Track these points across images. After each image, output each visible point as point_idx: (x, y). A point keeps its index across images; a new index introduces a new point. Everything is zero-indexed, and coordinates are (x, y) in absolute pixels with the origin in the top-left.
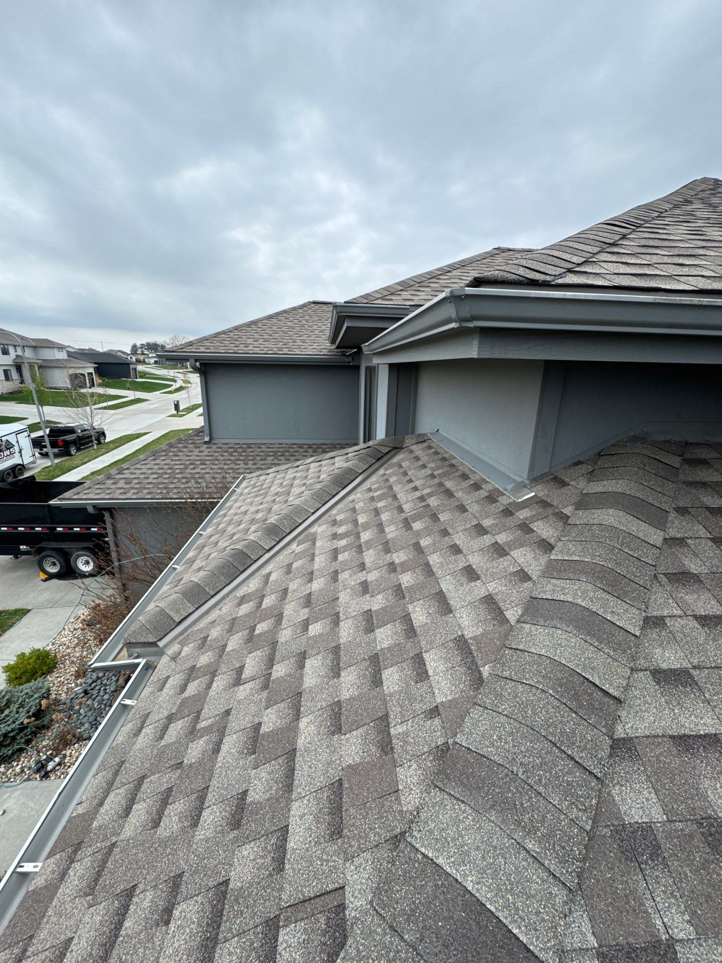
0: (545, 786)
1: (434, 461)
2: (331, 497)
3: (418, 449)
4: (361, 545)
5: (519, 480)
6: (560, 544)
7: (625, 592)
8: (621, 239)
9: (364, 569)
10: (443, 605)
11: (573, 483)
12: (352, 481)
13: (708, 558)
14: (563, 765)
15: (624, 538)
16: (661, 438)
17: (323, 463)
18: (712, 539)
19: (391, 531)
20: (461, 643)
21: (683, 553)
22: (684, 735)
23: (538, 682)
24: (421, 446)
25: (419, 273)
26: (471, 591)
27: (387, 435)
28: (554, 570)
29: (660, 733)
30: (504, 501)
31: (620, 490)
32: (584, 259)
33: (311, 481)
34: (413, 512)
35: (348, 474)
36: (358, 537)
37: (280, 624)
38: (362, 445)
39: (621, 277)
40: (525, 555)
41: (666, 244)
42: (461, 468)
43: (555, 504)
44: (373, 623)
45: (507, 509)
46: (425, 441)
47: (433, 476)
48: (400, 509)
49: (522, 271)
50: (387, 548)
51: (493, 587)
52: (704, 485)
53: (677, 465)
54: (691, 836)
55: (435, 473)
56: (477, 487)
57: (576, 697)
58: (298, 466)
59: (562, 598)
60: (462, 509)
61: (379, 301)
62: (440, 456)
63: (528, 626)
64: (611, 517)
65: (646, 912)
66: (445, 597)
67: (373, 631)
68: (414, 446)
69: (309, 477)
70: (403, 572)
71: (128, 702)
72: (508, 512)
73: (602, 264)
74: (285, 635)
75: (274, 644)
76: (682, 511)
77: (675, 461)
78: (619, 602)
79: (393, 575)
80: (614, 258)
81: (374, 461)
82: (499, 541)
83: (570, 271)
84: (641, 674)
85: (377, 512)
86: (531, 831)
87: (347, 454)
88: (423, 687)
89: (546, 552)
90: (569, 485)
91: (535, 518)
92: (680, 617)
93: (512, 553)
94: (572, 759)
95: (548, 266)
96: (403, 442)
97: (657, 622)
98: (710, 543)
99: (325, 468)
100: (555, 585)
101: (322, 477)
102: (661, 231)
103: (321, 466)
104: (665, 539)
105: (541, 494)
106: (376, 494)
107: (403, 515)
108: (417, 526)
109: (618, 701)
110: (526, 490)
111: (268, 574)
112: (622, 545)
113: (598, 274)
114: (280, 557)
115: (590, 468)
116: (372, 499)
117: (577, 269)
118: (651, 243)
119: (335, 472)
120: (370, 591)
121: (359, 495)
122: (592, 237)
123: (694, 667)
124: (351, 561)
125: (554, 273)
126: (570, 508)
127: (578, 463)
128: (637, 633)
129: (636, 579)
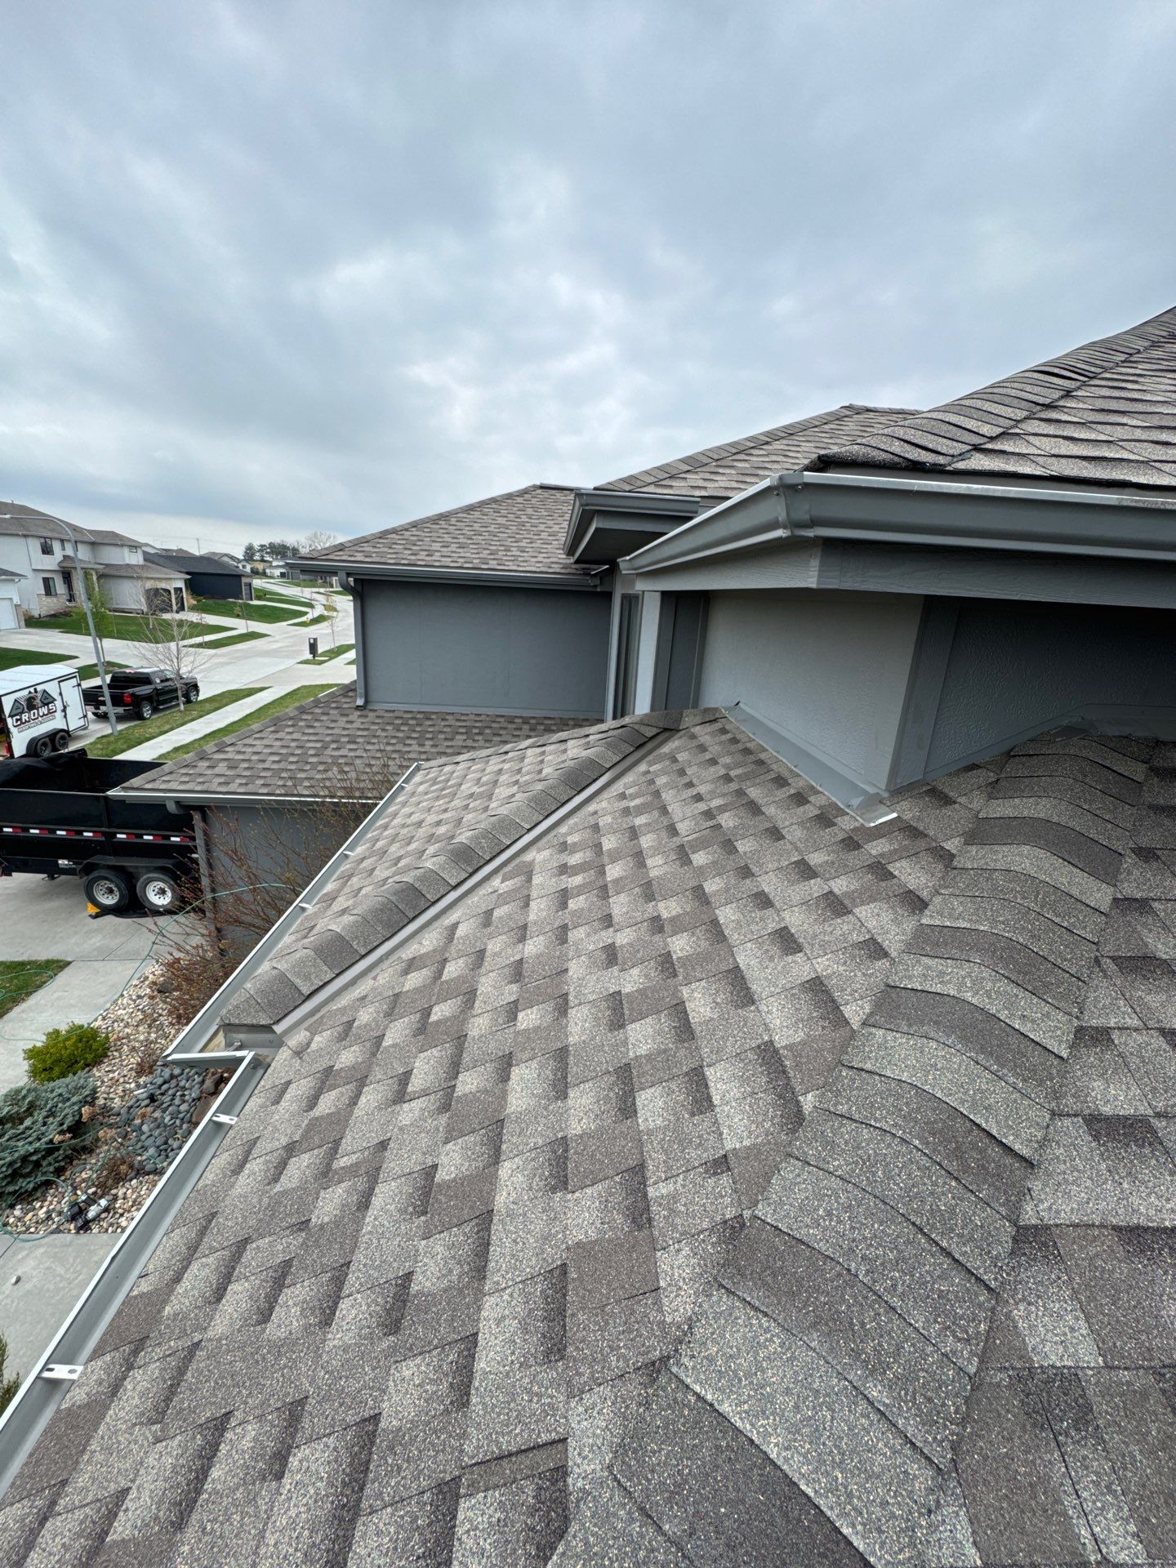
0: (902, 1297)
1: (729, 753)
2: (560, 804)
3: (704, 734)
4: (606, 886)
5: (871, 790)
6: (937, 900)
7: (1046, 985)
8: (1062, 397)
9: (610, 925)
10: (741, 992)
11: (962, 800)
12: (595, 781)
14: (934, 1263)
15: (1047, 895)
16: (1112, 731)
17: (548, 749)
19: (657, 866)
20: (769, 1055)
21: (1145, 925)
22: (1138, 1227)
23: (895, 1125)
24: (709, 728)
25: (718, 444)
26: (786, 971)
27: (653, 708)
28: (926, 942)
29: (1097, 1220)
30: (845, 824)
31: (1042, 815)
32: (1001, 430)
33: (527, 777)
34: (695, 836)
35: (588, 769)
36: (602, 872)
37: (472, 1007)
38: (610, 723)
39: (1063, 461)
40: (878, 915)
41: (1139, 407)
42: (774, 767)
43: (932, 833)
44: (623, 1014)
45: (850, 837)
46: (715, 720)
47: (727, 779)
48: (672, 830)
49: (897, 447)
50: (649, 893)
51: (824, 965)
53: (1139, 778)
54: (1145, 1395)
55: (732, 773)
56: (800, 799)
57: (958, 1153)
58: (506, 753)
59: (939, 989)
60: (775, 834)
61: (651, 489)
62: (740, 746)
63: (881, 1032)
64: (1026, 859)
65: (1065, 1514)
66: (743, 978)
67: (622, 1026)
68: (698, 728)
69: (524, 770)
70: (675, 933)
71: (223, 1118)
72: (851, 843)
73: (1031, 439)
74: (479, 1025)
75: (461, 1039)
76: (1146, 854)
77: (1138, 771)
78: (1035, 1000)
79: (657, 938)
80: (1050, 429)
81: (632, 749)
82: (836, 891)
83: (977, 448)
84: (1067, 1122)
85: (634, 833)
86: (876, 1370)
87: (588, 736)
88: (703, 1123)
89: (913, 912)
90: (955, 802)
91: (898, 856)
92: (1136, 1030)
93: (857, 911)
94: (949, 1254)
95: (940, 439)
96: (679, 720)
97: (1100, 1037)
99: (550, 758)
100: (929, 968)
101: (545, 772)
102: (1129, 386)
103: (543, 753)
104: (1115, 900)
105: (907, 816)
106: (632, 804)
107: (677, 841)
108: (700, 858)
109: (1029, 1163)
110: (883, 808)
111: (454, 925)
112: (1042, 907)
113: (1024, 455)
114: (473, 899)
115: (992, 777)
116: (626, 811)
117: (989, 446)
118: (1114, 405)
119: (566, 764)
120: (620, 962)
121: (604, 804)
122: (1013, 393)
123: (1158, 1115)
124: (590, 910)
125: (951, 452)
126: (956, 841)
127: (974, 767)
128: (1064, 1054)
129: (1065, 964)
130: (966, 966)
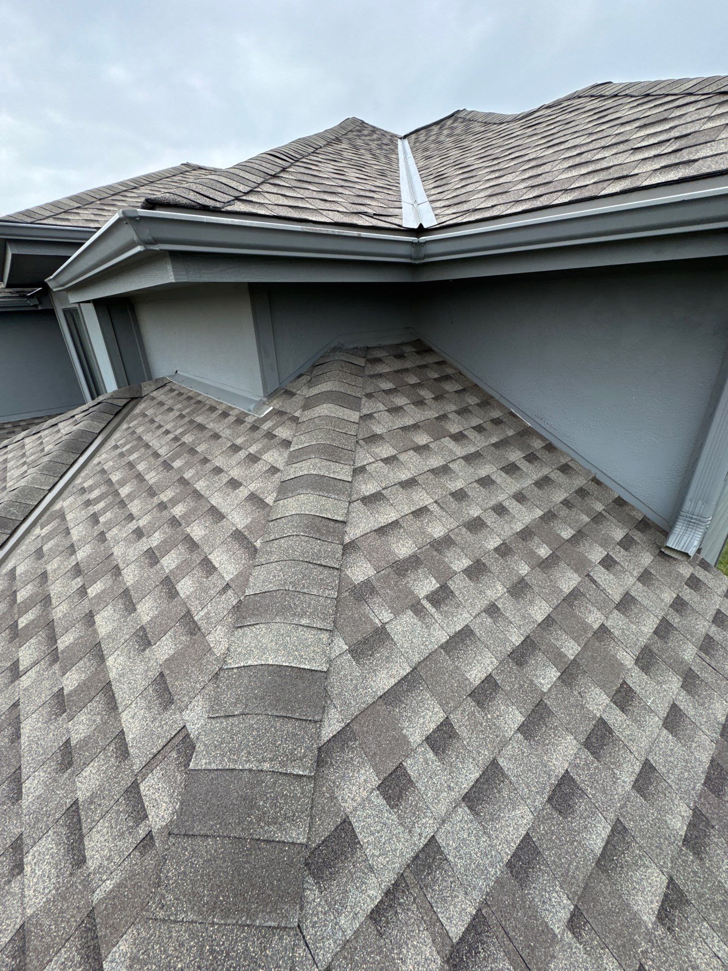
1: (179, 402)
2: (68, 467)
3: (160, 395)
4: (122, 501)
5: (258, 399)
6: (295, 439)
7: (340, 457)
9: (133, 518)
10: (217, 516)
11: (299, 392)
12: (91, 444)
13: (387, 423)
15: (335, 422)
16: (351, 346)
17: (42, 434)
18: (388, 411)
19: (152, 478)
20: (238, 535)
21: (372, 424)
23: (293, 532)
24: (162, 391)
26: (237, 496)
27: (119, 387)
28: (294, 458)
29: (369, 531)
30: (250, 420)
31: (329, 390)
33: (33, 457)
34: (170, 453)
35: (81, 437)
36: (116, 493)
37: (51, 604)
38: (90, 403)
40: (273, 455)
42: (207, 402)
43: (288, 411)
44: (156, 557)
45: (254, 426)
46: (165, 385)
47: (182, 416)
48: (156, 455)
50: (152, 492)
51: (253, 487)
52: (380, 375)
53: (363, 365)
55: (184, 413)
56: (225, 415)
57: (318, 530)
58: (6, 447)
59: (301, 474)
60: (216, 436)
62: (185, 396)
63: (282, 501)
64: (325, 409)
66: (217, 509)
67: (158, 562)
68: (155, 392)
69: (27, 453)
70: (174, 506)
72: (254, 428)
74: (59, 611)
75: (50, 625)
76: (369, 396)
77: (362, 362)
78: (337, 464)
79: (164, 512)
81: (112, 417)
82: (252, 452)
84: (355, 503)
85: (131, 465)
87: (73, 416)
88: (213, 578)
89: (287, 448)
90: (296, 394)
92: (374, 462)
93: (263, 457)
94: (320, 566)
96: (140, 389)
97: (362, 470)
98: (387, 413)
99: (47, 439)
100: (296, 467)
101: (46, 449)
103: (40, 437)
104: (361, 417)
106: (124, 449)
107: (161, 460)
108: (177, 464)
109: (344, 523)
110: (266, 406)
111: (11, 570)
112: (334, 428)
114: (23, 547)
115: (309, 378)
116: (122, 455)
119: (63, 439)
120: (145, 534)
121: (104, 456)
123: (384, 489)
124: (116, 517)
126: (299, 411)
127: (301, 375)
128: (350, 480)
129: (346, 447)
130: (309, 461)
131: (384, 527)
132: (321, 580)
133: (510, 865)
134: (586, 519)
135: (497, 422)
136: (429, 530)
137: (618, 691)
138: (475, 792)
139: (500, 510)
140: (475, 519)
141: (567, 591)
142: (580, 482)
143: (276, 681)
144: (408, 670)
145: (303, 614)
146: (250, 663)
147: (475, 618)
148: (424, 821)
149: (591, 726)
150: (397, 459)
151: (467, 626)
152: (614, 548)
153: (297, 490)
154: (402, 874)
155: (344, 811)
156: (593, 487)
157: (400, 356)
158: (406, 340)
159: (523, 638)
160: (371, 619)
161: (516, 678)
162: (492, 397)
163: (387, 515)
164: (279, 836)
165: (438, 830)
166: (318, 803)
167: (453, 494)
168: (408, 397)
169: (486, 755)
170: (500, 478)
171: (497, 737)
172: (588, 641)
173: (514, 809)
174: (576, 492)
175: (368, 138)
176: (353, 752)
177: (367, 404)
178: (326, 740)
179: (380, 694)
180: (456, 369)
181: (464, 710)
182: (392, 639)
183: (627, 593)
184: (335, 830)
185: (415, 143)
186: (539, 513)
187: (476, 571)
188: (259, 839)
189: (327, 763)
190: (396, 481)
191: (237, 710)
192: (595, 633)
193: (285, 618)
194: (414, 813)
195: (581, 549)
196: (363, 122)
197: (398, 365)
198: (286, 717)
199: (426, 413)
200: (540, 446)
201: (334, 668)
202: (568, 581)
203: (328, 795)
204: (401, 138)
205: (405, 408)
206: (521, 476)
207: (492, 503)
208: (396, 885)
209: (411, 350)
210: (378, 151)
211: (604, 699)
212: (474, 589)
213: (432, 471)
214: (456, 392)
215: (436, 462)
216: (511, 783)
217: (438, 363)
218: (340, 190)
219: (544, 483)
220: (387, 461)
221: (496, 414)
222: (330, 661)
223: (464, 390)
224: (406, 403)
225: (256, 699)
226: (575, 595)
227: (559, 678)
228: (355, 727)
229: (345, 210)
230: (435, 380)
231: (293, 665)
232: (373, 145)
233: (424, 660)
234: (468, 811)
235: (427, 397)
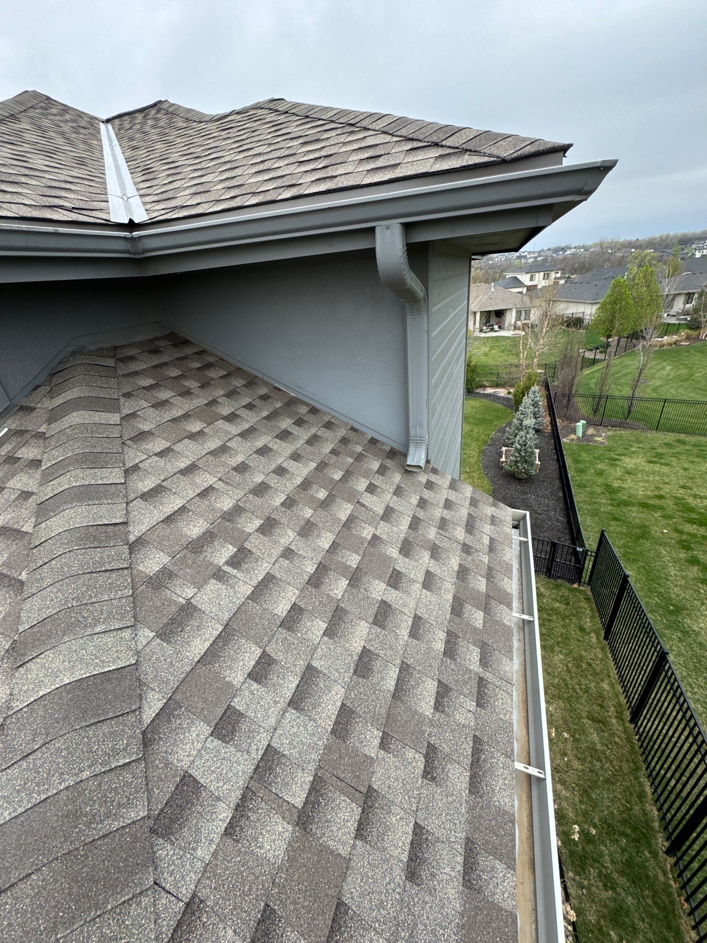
6: (45, 456)
7: (106, 462)
11: (39, 405)
13: (154, 418)
15: (92, 428)
16: (93, 348)
18: (153, 406)
21: (137, 422)
28: (48, 477)
29: (155, 523)
40: (21, 480)
43: (30, 428)
52: (137, 373)
53: (113, 365)
59: (61, 489)
63: (43, 524)
64: (76, 418)
76: (128, 395)
77: (111, 362)
78: (104, 470)
84: (134, 502)
89: (38, 468)
90: (36, 408)
91: (18, 448)
92: (147, 459)
93: (7, 485)
94: (107, 571)
97: (136, 468)
98: (152, 409)
100: (54, 485)
104: (122, 418)
105: (13, 426)
109: (125, 523)
112: (92, 434)
115: (48, 388)
123: (163, 481)
126: (44, 426)
127: (37, 387)
128: (123, 481)
129: (111, 451)
130: (68, 474)
131: (171, 515)
132: (110, 584)
133: (333, 731)
134: (351, 460)
135: (265, 398)
136: (218, 505)
137: (391, 576)
138: (297, 696)
139: (280, 471)
140: (260, 485)
141: (344, 519)
142: (341, 433)
143: (78, 696)
144: (221, 628)
145: (97, 622)
146: (41, 693)
147: (274, 564)
148: (258, 738)
149: (376, 609)
150: (173, 450)
151: (268, 573)
152: (374, 477)
153: (59, 507)
154: (247, 787)
155: (181, 770)
156: (352, 434)
157: (156, 351)
158: (159, 335)
159: (316, 566)
160: (174, 601)
161: (316, 598)
162: (256, 377)
163: (171, 504)
164: (116, 825)
165: (271, 737)
166: (154, 777)
167: (235, 469)
168: (172, 390)
169: (302, 664)
170: (275, 445)
171: (308, 647)
172: (366, 550)
173: (330, 692)
174: (340, 441)
175: (57, 118)
176: (181, 718)
177: (127, 404)
178: (149, 721)
179: (196, 659)
180: (217, 356)
181: (278, 639)
182: (200, 610)
183: (388, 507)
184: (176, 788)
185: (120, 129)
186: (313, 465)
187: (268, 526)
188: (94, 840)
189: (155, 739)
190: (175, 471)
191: (36, 744)
192: (369, 542)
193: (75, 634)
194: (249, 737)
195: (350, 484)
196: (48, 98)
197: (156, 360)
198: (99, 722)
199: (194, 402)
200: (305, 411)
201: (144, 658)
202: (344, 510)
203: (162, 765)
204: (103, 122)
205: (171, 400)
206: (294, 439)
207: (273, 466)
208: (244, 798)
209: (166, 344)
210: (74, 135)
211: (383, 586)
212: (270, 542)
213: (211, 453)
214: (221, 377)
215: (213, 444)
216: (324, 675)
217: (198, 353)
218: (23, 180)
219: (313, 440)
220: (161, 454)
221: (263, 391)
222: (138, 653)
223: (229, 374)
224: (171, 395)
225: (57, 722)
226: (351, 519)
227: (348, 584)
228: (178, 697)
229: (34, 203)
230: (197, 369)
231: (95, 673)
232: (66, 128)
233: (234, 615)
234: (294, 712)
235: (192, 387)
